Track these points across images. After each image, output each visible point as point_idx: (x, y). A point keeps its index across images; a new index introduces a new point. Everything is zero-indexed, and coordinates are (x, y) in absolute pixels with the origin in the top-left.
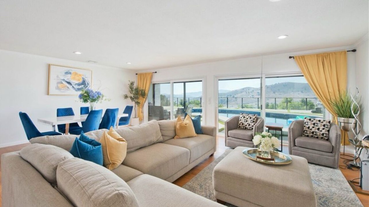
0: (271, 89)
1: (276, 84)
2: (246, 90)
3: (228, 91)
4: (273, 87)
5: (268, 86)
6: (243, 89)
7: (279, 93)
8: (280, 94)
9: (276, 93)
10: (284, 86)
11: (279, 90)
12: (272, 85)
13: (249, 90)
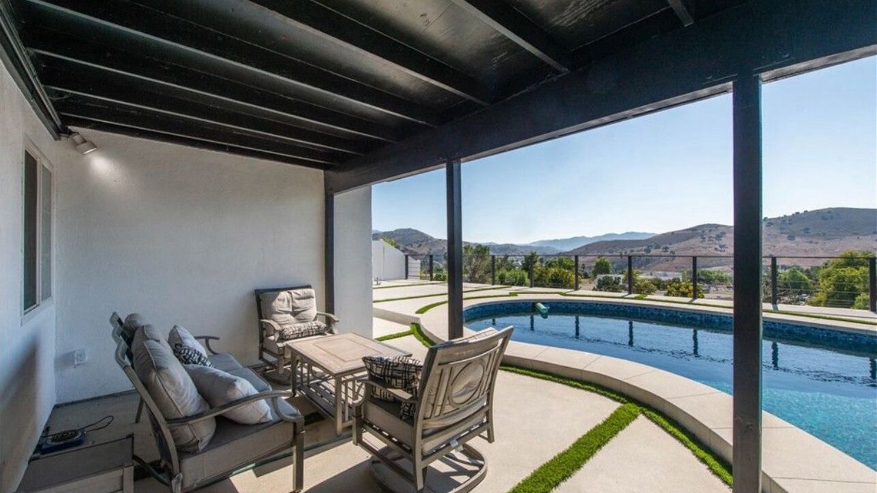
0: (781, 229)
1: (797, 213)
2: (703, 232)
3: (649, 234)
4: (788, 222)
5: (770, 219)
6: (694, 229)
7: (810, 239)
8: (811, 242)
9: (797, 239)
10: (824, 219)
11: (806, 230)
12: (785, 216)
13: (710, 231)
